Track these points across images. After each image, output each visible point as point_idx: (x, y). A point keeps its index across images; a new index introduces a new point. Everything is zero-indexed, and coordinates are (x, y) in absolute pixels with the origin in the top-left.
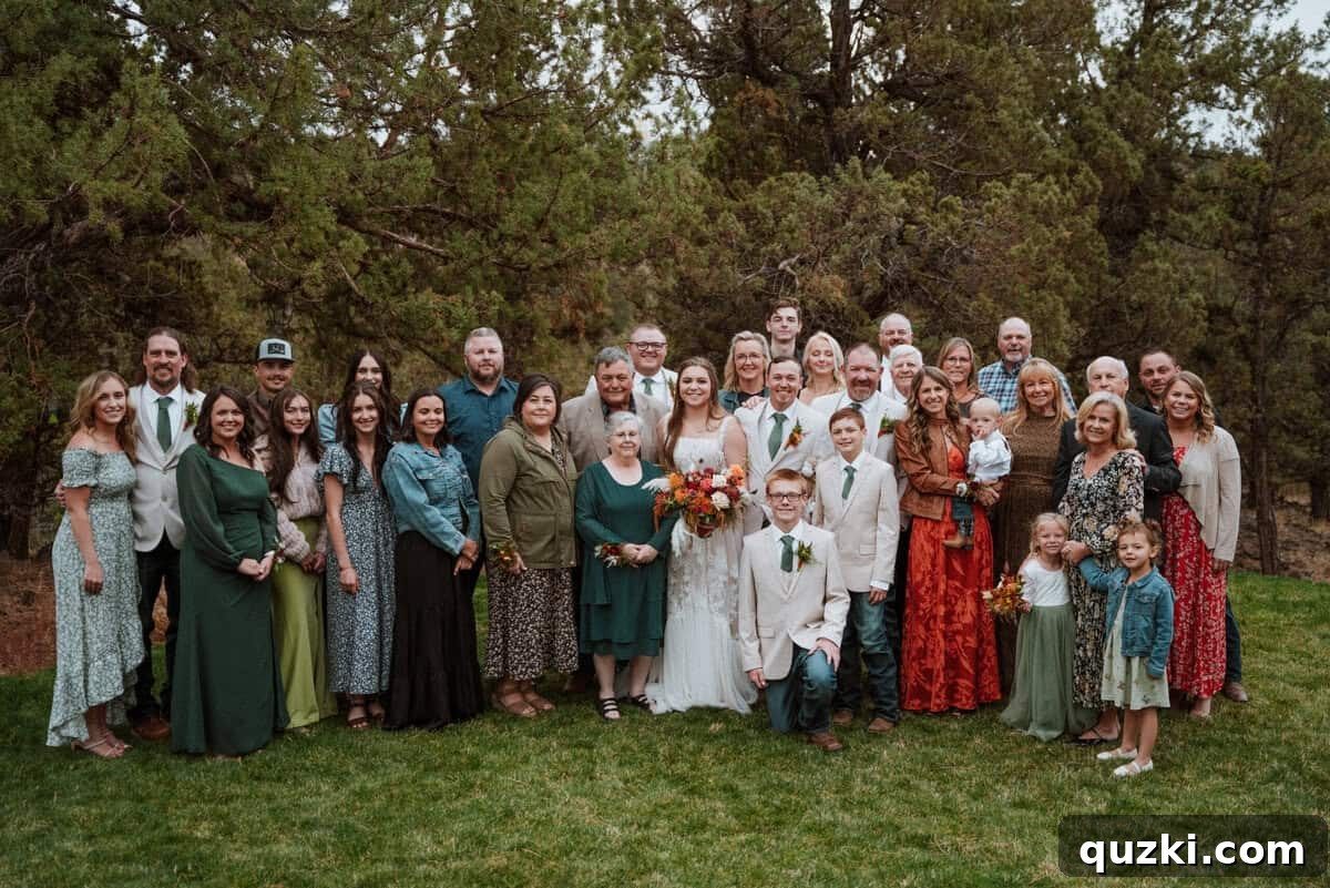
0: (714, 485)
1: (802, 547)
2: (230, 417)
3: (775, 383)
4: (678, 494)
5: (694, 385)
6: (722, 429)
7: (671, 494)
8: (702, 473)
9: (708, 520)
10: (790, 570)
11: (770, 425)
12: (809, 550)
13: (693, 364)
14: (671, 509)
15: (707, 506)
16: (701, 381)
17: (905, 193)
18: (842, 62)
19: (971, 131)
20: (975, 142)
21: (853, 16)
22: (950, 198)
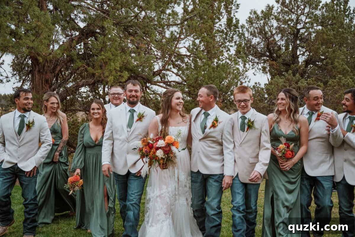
1: (249, 121)
10: (244, 131)
17: (307, 82)
18: (295, 57)
19: (328, 70)
20: (329, 72)
21: (298, 45)
22: (320, 83)
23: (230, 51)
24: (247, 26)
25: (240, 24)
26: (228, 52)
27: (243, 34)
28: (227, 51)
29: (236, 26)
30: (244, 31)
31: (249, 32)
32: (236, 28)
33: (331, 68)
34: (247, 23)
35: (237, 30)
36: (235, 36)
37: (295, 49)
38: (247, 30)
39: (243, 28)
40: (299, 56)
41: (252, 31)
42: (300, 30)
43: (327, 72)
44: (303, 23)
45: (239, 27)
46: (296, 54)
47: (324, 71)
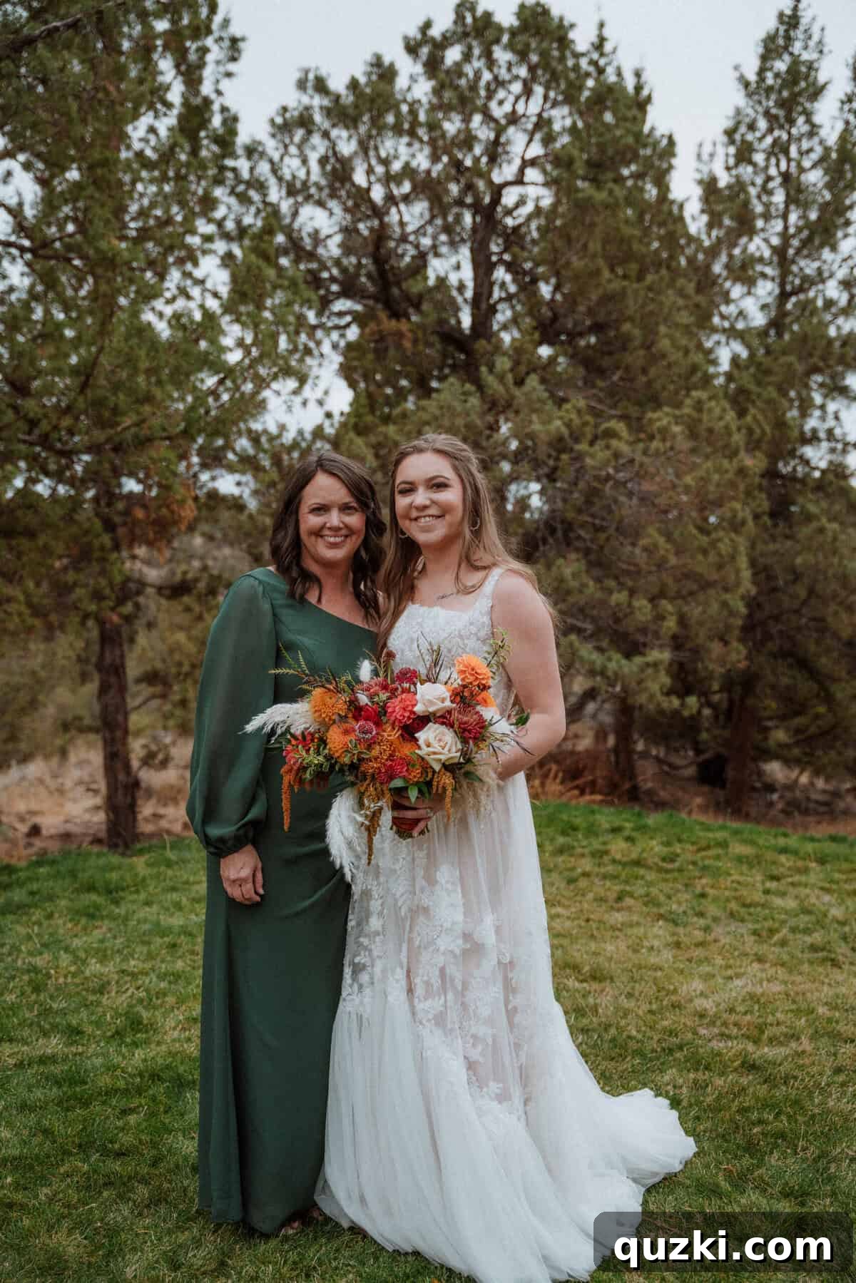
0: (419, 709)
2: (334, 518)
4: (336, 739)
5: (421, 497)
6: (488, 587)
7: (315, 739)
9: (413, 794)
13: (420, 450)
14: (321, 775)
15: (408, 763)
16: (438, 485)
17: (561, 418)
18: (484, 306)
19: (627, 369)
20: (632, 380)
21: (494, 258)
22: (613, 424)
24: (271, 147)
25: (243, 138)
27: (261, 187)
29: (225, 141)
30: (258, 170)
31: (280, 179)
32: (224, 156)
33: (640, 362)
34: (273, 136)
35: (229, 163)
36: (218, 192)
37: (481, 271)
38: (274, 171)
39: (256, 156)
40: (499, 307)
41: (294, 177)
42: (505, 192)
43: (622, 379)
44: (517, 162)
45: (240, 151)
46: (490, 294)
47: (614, 373)
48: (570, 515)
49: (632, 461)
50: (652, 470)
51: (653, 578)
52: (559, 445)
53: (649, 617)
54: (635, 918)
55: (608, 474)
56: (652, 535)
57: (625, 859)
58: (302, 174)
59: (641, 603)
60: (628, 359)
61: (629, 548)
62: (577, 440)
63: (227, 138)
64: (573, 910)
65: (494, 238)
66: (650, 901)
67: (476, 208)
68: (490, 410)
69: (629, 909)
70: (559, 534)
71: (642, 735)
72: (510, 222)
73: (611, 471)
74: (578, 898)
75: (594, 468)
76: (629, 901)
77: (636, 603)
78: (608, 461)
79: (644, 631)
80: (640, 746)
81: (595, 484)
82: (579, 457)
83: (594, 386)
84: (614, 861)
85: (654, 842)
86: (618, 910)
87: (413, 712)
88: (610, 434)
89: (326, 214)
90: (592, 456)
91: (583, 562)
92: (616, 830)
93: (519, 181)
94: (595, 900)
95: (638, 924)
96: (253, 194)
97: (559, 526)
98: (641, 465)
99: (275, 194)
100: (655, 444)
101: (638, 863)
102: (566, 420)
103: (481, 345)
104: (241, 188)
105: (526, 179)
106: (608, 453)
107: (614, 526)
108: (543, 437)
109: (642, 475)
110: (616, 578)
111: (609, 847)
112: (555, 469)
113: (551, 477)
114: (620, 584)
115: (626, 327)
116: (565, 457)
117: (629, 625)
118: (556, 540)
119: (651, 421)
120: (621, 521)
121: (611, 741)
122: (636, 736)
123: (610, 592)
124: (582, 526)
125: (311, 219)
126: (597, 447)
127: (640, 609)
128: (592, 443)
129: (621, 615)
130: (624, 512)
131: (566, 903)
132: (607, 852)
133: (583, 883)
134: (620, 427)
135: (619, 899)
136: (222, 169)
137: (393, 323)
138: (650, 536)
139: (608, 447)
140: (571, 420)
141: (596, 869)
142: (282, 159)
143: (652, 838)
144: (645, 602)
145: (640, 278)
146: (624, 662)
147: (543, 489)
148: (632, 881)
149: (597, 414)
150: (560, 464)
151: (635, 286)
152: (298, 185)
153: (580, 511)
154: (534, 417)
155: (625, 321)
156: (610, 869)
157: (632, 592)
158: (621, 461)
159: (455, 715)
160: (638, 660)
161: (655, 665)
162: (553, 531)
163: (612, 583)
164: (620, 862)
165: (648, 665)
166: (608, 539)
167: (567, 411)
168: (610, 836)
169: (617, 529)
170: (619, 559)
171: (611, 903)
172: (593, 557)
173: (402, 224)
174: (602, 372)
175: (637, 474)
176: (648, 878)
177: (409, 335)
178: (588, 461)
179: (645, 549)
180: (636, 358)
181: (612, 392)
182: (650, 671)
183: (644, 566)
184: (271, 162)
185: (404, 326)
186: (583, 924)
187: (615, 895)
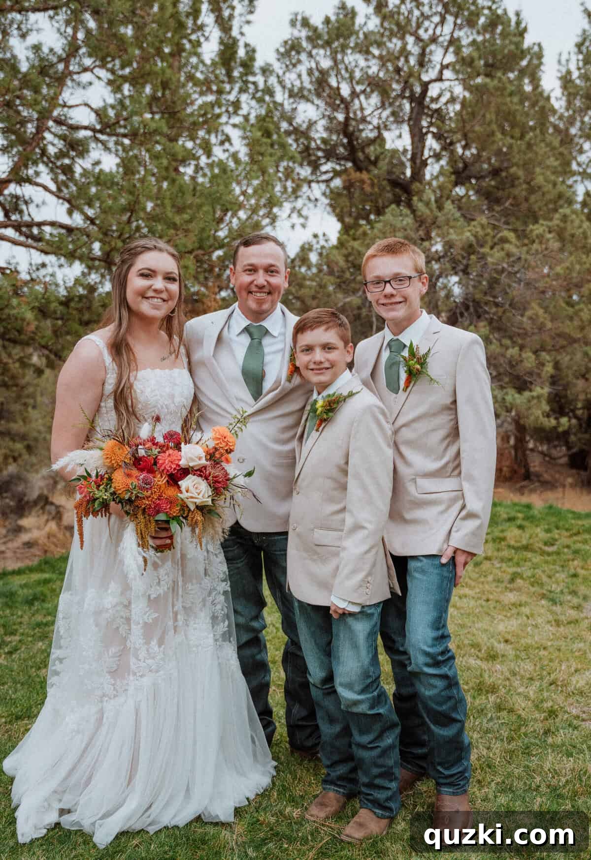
0: (183, 463)
1: (413, 353)
3: (246, 279)
8: (160, 439)
10: (396, 391)
11: (240, 345)
12: (423, 361)
15: (172, 502)
17: (469, 231)
18: (418, 161)
19: (515, 198)
20: (518, 205)
21: (424, 130)
22: (506, 233)
23: (231, 144)
24: (278, 67)
25: (259, 63)
26: (227, 145)
27: (269, 91)
28: (222, 143)
29: (247, 65)
30: (270, 82)
31: (284, 87)
32: (246, 74)
33: (524, 193)
34: (279, 60)
35: (251, 79)
36: (244, 97)
37: (416, 139)
38: (281, 82)
39: (268, 73)
40: (429, 161)
41: (293, 86)
42: (430, 86)
43: (512, 205)
44: (438, 67)
45: (257, 71)
46: (422, 155)
47: (506, 201)
48: (478, 296)
49: (519, 258)
50: (533, 264)
51: (536, 337)
52: (470, 249)
53: (534, 364)
54: (524, 598)
55: (503, 268)
56: (535, 309)
57: (517, 545)
58: (297, 83)
59: (528, 355)
60: (516, 191)
61: (519, 317)
62: (482, 246)
63: (249, 63)
64: (478, 590)
65: (424, 117)
66: (536, 582)
67: (412, 99)
68: (420, 226)
69: (519, 589)
70: (472, 309)
71: (532, 437)
72: (434, 106)
73: (505, 265)
74: (482, 579)
75: (493, 264)
76: (519, 582)
77: (524, 355)
78: (503, 259)
79: (531, 374)
80: (531, 445)
81: (495, 275)
82: (483, 257)
83: (493, 210)
84: (509, 546)
85: (539, 530)
86: (511, 590)
87: (178, 465)
88: (504, 240)
89: (314, 108)
90: (492, 256)
91: (488, 328)
92: (511, 519)
93: (440, 79)
94: (494, 580)
95: (526, 604)
96: (267, 98)
97: (471, 304)
98: (526, 260)
99: (280, 96)
100: (535, 246)
101: (526, 548)
102: (474, 232)
103: (416, 186)
104: (259, 94)
105: (444, 78)
106: (502, 254)
107: (508, 303)
108: (459, 244)
109: (527, 267)
110: (511, 338)
111: (505, 534)
112: (467, 266)
113: (465, 272)
114: (514, 342)
115: (513, 170)
116: (473, 257)
117: (520, 370)
118: (470, 314)
119: (532, 231)
120: (513, 300)
121: (512, 441)
122: (528, 438)
123: (507, 348)
124: (486, 304)
125: (305, 112)
126: (495, 250)
127: (527, 359)
128: (492, 248)
129: (514, 363)
130: (515, 293)
131: (473, 584)
132: (504, 539)
133: (486, 565)
134: (511, 236)
135: (512, 580)
136: (246, 82)
137: (358, 174)
138: (533, 308)
139: (503, 249)
140: (477, 232)
141: (496, 554)
142: (284, 73)
143: (537, 526)
144: (530, 354)
145: (522, 137)
146: (517, 396)
147: (460, 279)
148: (522, 563)
149: (495, 227)
150: (471, 262)
151: (519, 142)
152: (296, 90)
153: (485, 294)
154: (451, 231)
155: (513, 166)
156: (506, 553)
157: (522, 348)
158: (512, 259)
159: (209, 470)
160: (527, 394)
161: (539, 397)
162: (467, 308)
163: (507, 342)
164: (513, 548)
165: (533, 397)
166: (504, 312)
167: (474, 226)
168: (508, 524)
169: (510, 305)
170: (512, 326)
171: (505, 584)
172: (494, 324)
173: (362, 109)
174: (498, 201)
175: (523, 267)
176: (534, 560)
177: (369, 181)
178: (490, 259)
179: (530, 318)
180: (520, 191)
181: (506, 213)
182: (535, 401)
183: (529, 329)
184: (278, 77)
185: (365, 176)
186: (484, 603)
187: (509, 577)
